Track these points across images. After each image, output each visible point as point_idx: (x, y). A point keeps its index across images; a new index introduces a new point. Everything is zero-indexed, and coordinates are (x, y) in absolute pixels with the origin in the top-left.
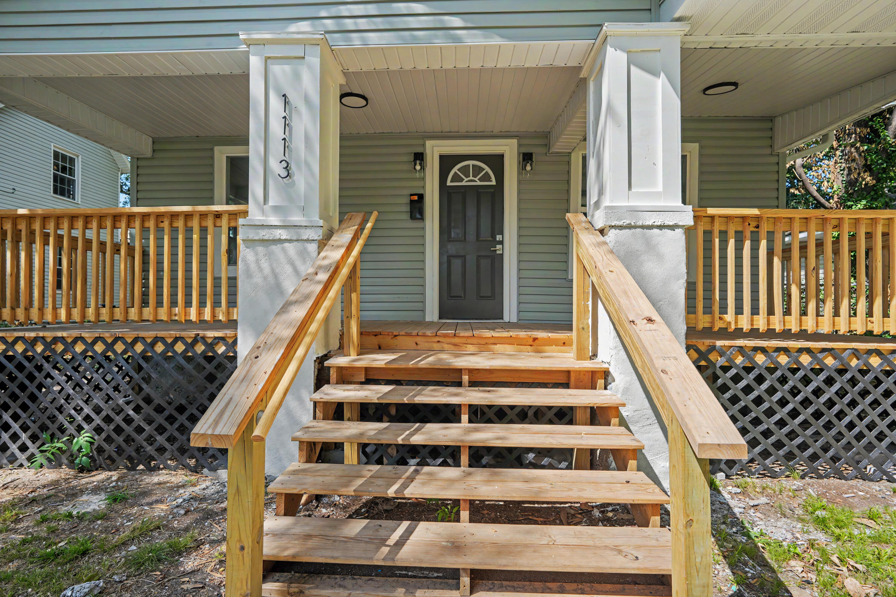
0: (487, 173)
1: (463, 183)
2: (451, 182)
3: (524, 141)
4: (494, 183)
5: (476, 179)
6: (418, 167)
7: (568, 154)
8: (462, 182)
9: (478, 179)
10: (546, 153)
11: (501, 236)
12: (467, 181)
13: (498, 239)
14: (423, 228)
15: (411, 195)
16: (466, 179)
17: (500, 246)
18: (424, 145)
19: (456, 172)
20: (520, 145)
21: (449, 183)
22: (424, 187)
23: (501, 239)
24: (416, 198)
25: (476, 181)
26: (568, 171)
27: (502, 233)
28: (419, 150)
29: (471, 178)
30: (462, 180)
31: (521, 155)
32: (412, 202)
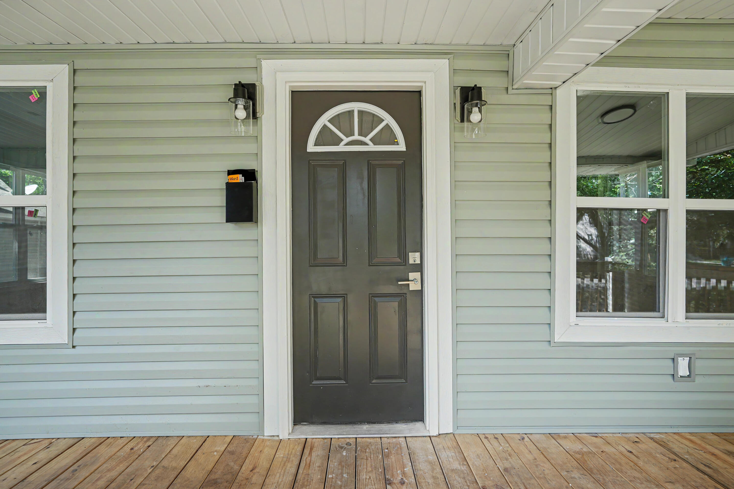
0: (387, 126)
1: (341, 148)
2: (316, 144)
3: (462, 64)
4: (402, 147)
5: (367, 139)
6: (241, 113)
7: (550, 91)
8: (338, 144)
9: (371, 140)
10: (507, 89)
11: (418, 255)
12: (347, 144)
13: (411, 261)
14: (258, 241)
15: (230, 173)
16: (346, 140)
17: (417, 275)
18: (257, 69)
19: (325, 126)
20: (454, 72)
21: (311, 148)
22: (258, 156)
23: (418, 262)
24: (240, 179)
25: (367, 144)
26: (551, 125)
27: (419, 248)
28: (246, 79)
29: (356, 137)
30: (337, 141)
31: (458, 92)
32: (230, 186)
